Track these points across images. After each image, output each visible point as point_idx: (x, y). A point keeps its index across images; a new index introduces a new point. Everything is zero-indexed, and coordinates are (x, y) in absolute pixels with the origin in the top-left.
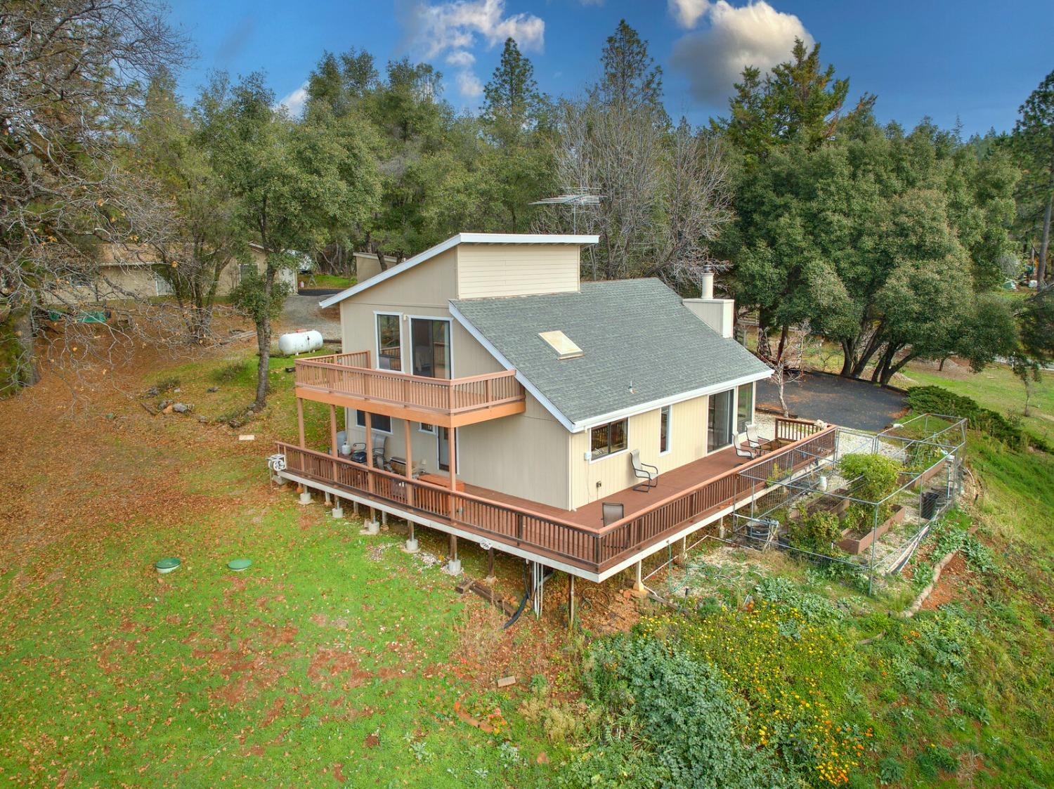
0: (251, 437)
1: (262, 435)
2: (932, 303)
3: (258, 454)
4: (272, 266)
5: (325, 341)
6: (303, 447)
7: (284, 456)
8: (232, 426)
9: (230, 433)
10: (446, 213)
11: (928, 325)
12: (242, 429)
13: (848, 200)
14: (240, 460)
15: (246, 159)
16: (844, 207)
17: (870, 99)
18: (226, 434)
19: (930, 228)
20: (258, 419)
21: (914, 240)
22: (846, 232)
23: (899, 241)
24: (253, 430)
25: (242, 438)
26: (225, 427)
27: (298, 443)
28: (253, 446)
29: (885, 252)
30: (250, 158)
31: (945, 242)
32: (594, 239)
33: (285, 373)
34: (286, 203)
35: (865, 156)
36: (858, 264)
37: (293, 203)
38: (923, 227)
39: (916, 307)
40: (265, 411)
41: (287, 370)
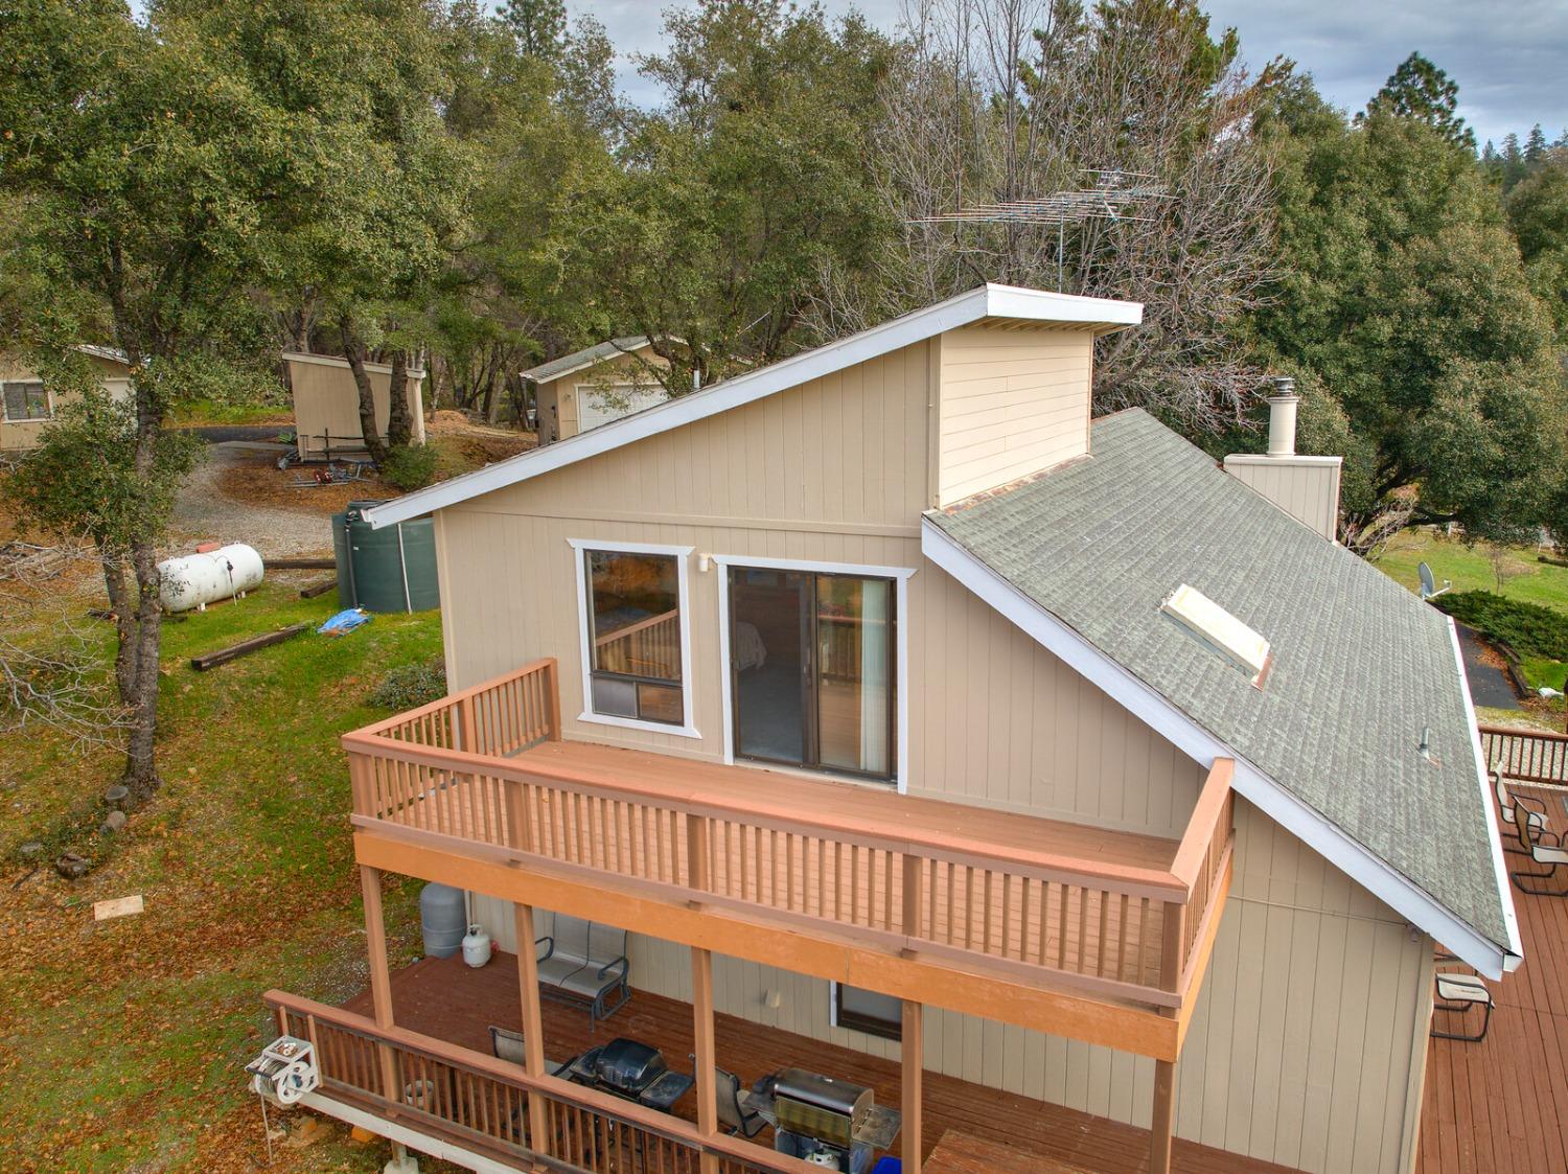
0: (132, 905)
1: (164, 889)
2: (1521, 443)
3: (168, 970)
4: (152, 396)
5: (269, 565)
6: (385, 1024)
7: (310, 1048)
8: (64, 874)
9: (61, 899)
10: (587, 254)
11: (1518, 485)
12: (98, 881)
13: (1318, 247)
14: (116, 1002)
15: (52, 50)
16: (1313, 258)
17: (1282, 68)
18: (48, 903)
19: (1501, 299)
20: (144, 836)
21: (1474, 322)
22: (1327, 306)
23: (1444, 323)
24: (136, 878)
25: (104, 911)
26: (40, 881)
27: (362, 1002)
28: (145, 940)
29: (1416, 348)
30: (65, 47)
31: (1533, 325)
32: (1128, 313)
33: (192, 675)
34: (210, 200)
35: (1339, 164)
36: (1359, 369)
37: (234, 201)
38: (1489, 298)
39: (1496, 451)
40: (160, 803)
41: (196, 666)
